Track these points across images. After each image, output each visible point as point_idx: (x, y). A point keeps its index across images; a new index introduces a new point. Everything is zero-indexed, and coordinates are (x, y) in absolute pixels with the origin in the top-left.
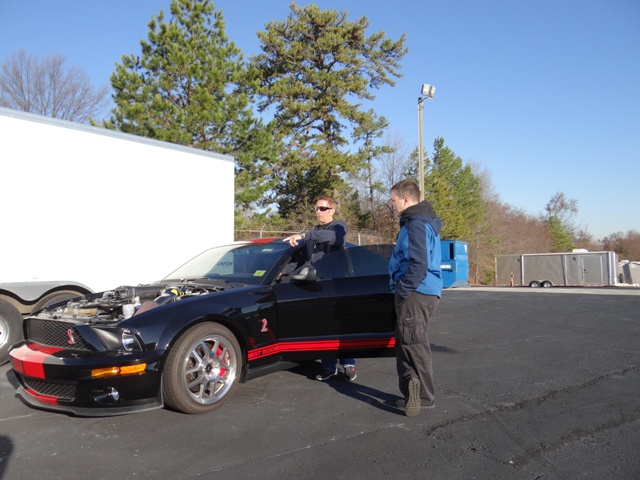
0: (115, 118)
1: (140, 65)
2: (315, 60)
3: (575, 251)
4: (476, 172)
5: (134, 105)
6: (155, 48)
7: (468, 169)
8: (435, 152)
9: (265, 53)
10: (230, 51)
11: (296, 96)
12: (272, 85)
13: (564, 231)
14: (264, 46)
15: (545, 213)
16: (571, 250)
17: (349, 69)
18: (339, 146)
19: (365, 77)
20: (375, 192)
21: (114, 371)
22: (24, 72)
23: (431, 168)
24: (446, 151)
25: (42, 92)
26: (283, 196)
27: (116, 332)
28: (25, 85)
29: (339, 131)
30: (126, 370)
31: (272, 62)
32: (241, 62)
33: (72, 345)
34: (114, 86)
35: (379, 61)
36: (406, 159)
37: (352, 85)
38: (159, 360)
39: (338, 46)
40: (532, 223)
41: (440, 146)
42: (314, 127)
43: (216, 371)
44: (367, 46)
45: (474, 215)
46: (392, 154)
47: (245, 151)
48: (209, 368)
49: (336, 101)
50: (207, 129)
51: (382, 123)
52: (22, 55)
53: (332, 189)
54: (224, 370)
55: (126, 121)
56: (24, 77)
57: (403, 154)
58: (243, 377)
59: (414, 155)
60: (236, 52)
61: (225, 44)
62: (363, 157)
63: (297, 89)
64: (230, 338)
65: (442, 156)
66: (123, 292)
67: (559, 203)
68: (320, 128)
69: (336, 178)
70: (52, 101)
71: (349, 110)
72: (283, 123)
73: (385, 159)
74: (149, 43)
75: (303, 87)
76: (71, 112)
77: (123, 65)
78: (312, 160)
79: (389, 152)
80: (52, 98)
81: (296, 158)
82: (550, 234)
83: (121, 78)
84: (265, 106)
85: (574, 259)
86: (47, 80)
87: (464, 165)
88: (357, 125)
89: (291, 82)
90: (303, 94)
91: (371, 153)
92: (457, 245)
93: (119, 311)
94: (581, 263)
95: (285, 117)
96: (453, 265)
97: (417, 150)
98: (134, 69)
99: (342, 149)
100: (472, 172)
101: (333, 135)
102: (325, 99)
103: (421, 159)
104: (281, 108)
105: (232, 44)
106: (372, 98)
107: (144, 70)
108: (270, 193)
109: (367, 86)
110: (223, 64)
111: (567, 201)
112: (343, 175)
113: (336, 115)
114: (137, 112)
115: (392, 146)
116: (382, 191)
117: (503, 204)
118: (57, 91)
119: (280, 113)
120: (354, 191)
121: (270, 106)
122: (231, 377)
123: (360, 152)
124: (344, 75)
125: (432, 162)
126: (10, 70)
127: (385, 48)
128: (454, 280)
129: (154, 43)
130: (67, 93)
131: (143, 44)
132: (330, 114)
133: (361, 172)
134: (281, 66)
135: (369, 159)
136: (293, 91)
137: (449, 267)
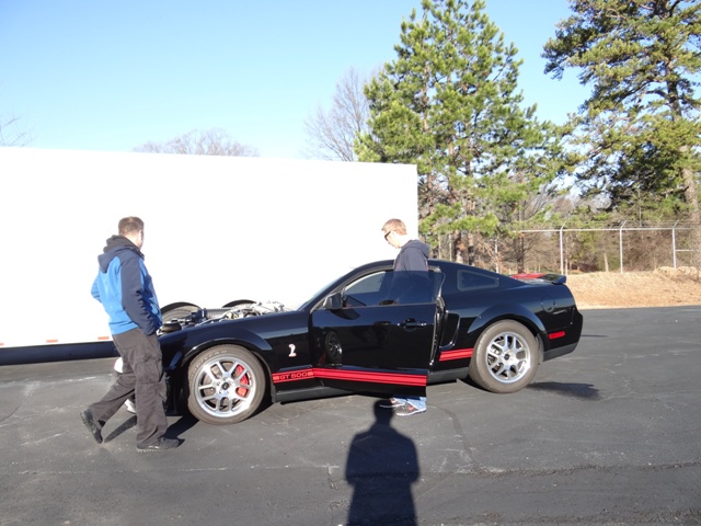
9: (576, 14)
11: (615, 58)
14: (575, 5)
29: (690, 90)
42: (649, 92)
48: (226, 386)
63: (614, 50)
68: (659, 92)
74: (403, 46)
75: (623, 46)
90: (625, 54)
101: (682, 96)
113: (684, 72)
129: (407, 45)
131: (396, 49)
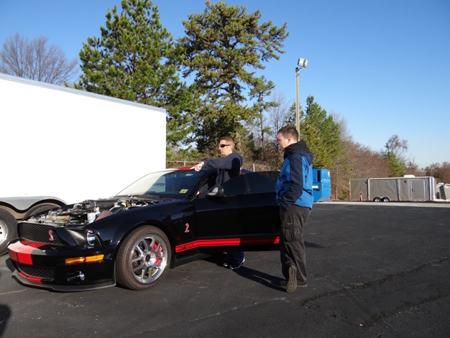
0: (82, 82)
1: (100, 44)
2: (223, 41)
3: (406, 176)
4: (336, 120)
5: (96, 72)
6: (110, 32)
7: (330, 118)
8: (308, 106)
9: (188, 36)
10: (163, 34)
11: (209, 66)
12: (193, 59)
13: (398, 162)
14: (187, 31)
15: (385, 149)
16: (403, 176)
17: (247, 48)
18: (240, 102)
19: (258, 53)
20: (265, 134)
21: (82, 260)
22: (19, 49)
23: (305, 117)
24: (315, 105)
25: (31, 63)
26: (201, 137)
27: (83, 232)
28: (19, 58)
29: (240, 91)
30: (90, 259)
31: (192, 42)
32: (171, 43)
33: (52, 241)
34: (82, 59)
35: (268, 42)
36: (287, 111)
37: (249, 59)
38: (113, 252)
39: (240, 31)
40: (376, 156)
41: (311, 102)
42: (222, 88)
43: (153, 260)
44: (260, 31)
45: (335, 151)
46: (277, 108)
47: (174, 105)
48: (148, 258)
49: (238, 70)
50: (147, 89)
51: (270, 86)
52: (17, 37)
53: (235, 132)
54: (159, 259)
55: (90, 84)
56: (18, 53)
57: (285, 107)
58: (172, 264)
59: (293, 108)
60: (167, 35)
61: (160, 30)
62: (257, 110)
63: (210, 62)
64: (163, 236)
65: (312, 109)
66: (88, 204)
67: (394, 142)
68: (226, 89)
69: (238, 124)
70: (38, 70)
71: (247, 77)
72: (201, 86)
73: (272, 111)
74: (106, 29)
75: (215, 60)
76: (52, 77)
77: (88, 44)
78: (221, 111)
79: (275, 106)
80: (38, 67)
81: (209, 110)
82: (389, 164)
83: (87, 53)
84: (188, 73)
85: (405, 182)
86: (35, 54)
87: (328, 115)
88: (252, 87)
89: (206, 56)
90: (214, 65)
91: (262, 107)
92: (323, 172)
93: (85, 217)
94: (410, 184)
95: (202, 81)
96: (320, 186)
97: (295, 105)
98: (96, 47)
99: (242, 104)
100: (334, 120)
101: (236, 93)
102: (230, 69)
103: (298, 111)
104: (199, 75)
105: (165, 30)
106: (263, 68)
107: (103, 48)
108: (191, 135)
109: (260, 60)
110: (158, 44)
111: (400, 141)
112: (242, 122)
113: (238, 80)
114: (98, 77)
115: (277, 102)
116: (270, 133)
117: (355, 143)
118: (42, 63)
119: (198, 78)
120: (250, 133)
121: (191, 73)
122: (164, 264)
123: (254, 106)
124: (243, 52)
125: (305, 113)
126: (9, 48)
127: (273, 33)
128: (321, 197)
129: (110, 28)
130: (49, 64)
131: (102, 29)
132: (234, 79)
133: (255, 120)
134: (199, 45)
135: (261, 111)
136: (207, 63)
137: (317, 187)
